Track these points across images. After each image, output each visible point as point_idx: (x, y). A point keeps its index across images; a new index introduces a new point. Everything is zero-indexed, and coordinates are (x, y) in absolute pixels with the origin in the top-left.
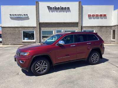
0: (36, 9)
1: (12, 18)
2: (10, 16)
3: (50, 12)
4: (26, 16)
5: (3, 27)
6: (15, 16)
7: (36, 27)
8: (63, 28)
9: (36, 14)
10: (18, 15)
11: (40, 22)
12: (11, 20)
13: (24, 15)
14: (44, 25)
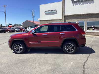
0: (63, 5)
1: (46, 14)
2: (45, 12)
3: (74, 5)
4: (55, 11)
5: (40, 21)
6: (48, 12)
7: (61, 20)
8: (86, 19)
9: (62, 9)
10: (50, 11)
11: (65, 15)
12: (45, 15)
13: (54, 10)
14: (68, 18)
